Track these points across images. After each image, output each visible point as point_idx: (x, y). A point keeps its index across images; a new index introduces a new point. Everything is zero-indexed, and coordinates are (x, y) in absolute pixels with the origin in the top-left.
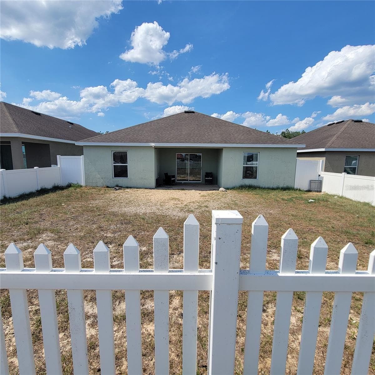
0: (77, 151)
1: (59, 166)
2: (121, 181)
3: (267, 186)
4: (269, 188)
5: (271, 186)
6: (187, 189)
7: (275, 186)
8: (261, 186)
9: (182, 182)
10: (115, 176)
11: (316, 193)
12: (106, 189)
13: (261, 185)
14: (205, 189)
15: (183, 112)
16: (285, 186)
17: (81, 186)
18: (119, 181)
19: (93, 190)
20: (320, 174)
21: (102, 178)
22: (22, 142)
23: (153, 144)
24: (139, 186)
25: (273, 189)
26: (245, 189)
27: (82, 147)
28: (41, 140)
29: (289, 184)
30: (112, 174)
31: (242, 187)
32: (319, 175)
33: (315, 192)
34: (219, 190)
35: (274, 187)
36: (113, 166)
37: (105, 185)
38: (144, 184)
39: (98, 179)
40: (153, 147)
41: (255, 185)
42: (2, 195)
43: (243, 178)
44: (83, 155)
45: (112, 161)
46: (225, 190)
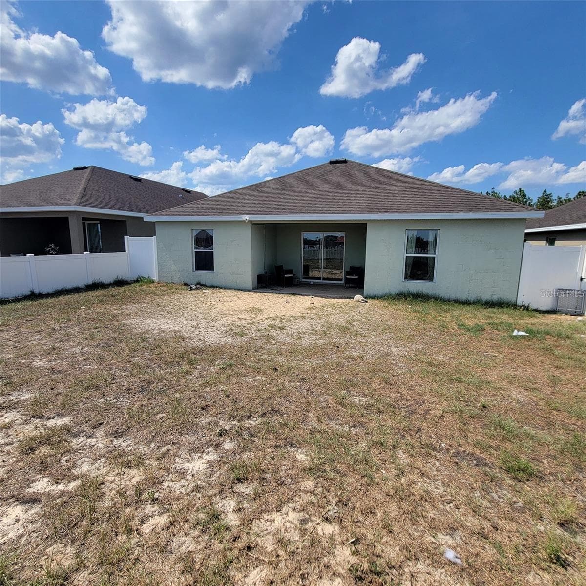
0: (148, 230)
1: (126, 252)
2: (204, 276)
3: (453, 297)
4: (457, 301)
5: (464, 297)
6: (302, 294)
7: (472, 298)
8: (440, 296)
9: (310, 282)
10: (197, 269)
11: (569, 317)
12: (183, 287)
13: (442, 294)
14: (333, 296)
15: (328, 163)
16: (495, 298)
17: (153, 282)
18: (201, 276)
19: (162, 288)
20: (583, 277)
21: (179, 271)
22: (82, 218)
23: (246, 218)
24: (229, 285)
25: (467, 303)
26: (406, 300)
27: (153, 224)
28: (114, 215)
29: (506, 295)
30: (193, 265)
31: (402, 296)
32: (582, 279)
33: (567, 314)
34: (353, 299)
35: (469, 299)
36: (194, 253)
37: (183, 281)
38: (236, 282)
39: (174, 271)
40: (246, 221)
41: (428, 294)
42: (29, 290)
43: (406, 278)
44: (155, 235)
45: (192, 244)
46: (362, 300)
